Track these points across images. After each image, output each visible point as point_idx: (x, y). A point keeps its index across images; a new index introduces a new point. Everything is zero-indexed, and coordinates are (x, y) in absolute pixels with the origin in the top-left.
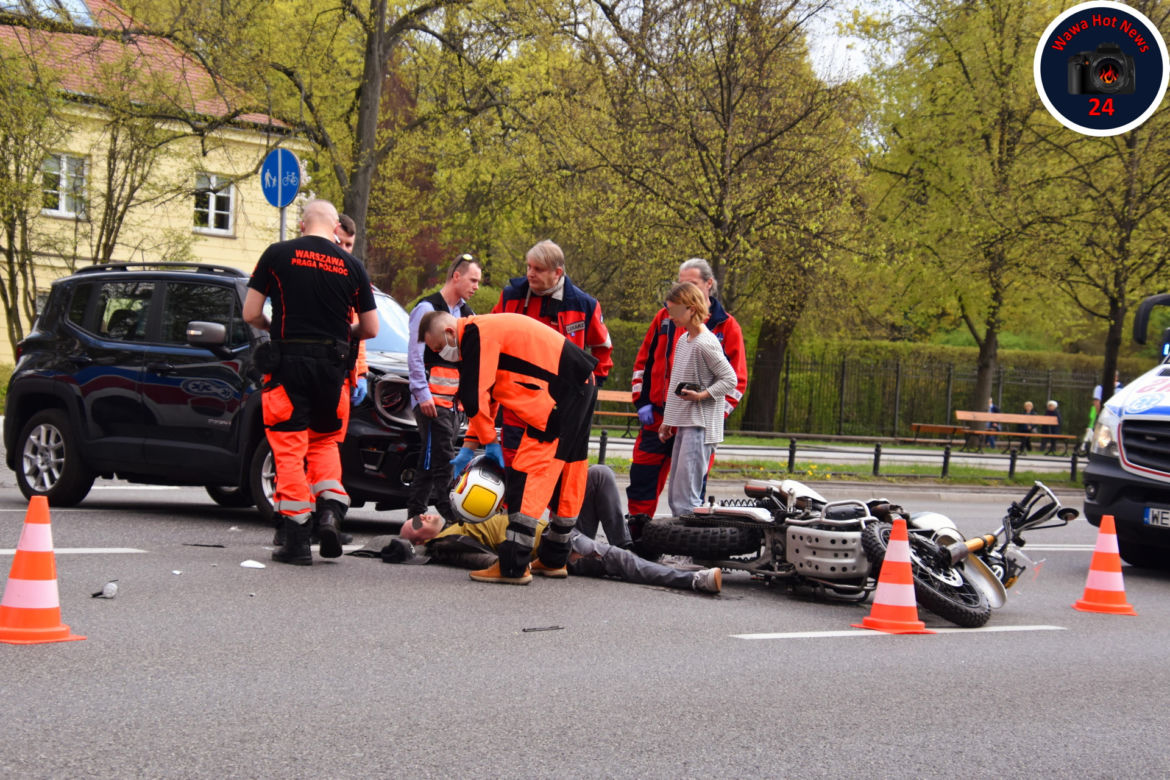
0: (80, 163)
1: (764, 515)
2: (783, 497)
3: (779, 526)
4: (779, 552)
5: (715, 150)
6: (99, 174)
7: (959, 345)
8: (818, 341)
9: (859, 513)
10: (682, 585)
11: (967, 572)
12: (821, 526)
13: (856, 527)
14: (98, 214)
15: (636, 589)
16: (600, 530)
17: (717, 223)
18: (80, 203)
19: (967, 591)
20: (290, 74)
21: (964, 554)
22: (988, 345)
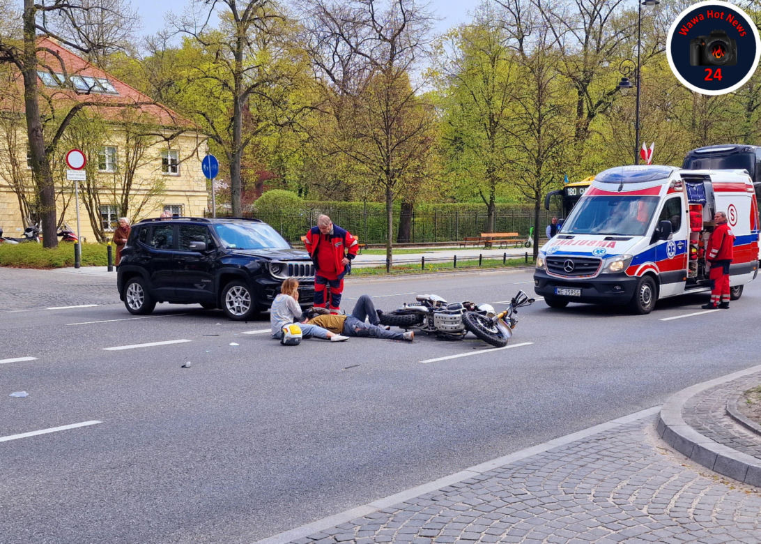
0: (113, 149)
1: (425, 309)
2: (431, 302)
3: (431, 313)
4: (431, 323)
5: (384, 144)
6: (122, 153)
7: (478, 204)
8: (425, 205)
9: (460, 307)
10: (399, 338)
11: (499, 326)
12: (446, 313)
13: (459, 313)
14: (123, 172)
15: (380, 341)
16: (367, 319)
17: (387, 172)
18: (114, 166)
19: (500, 334)
20: (204, 115)
21: (497, 320)
22: (491, 206)
